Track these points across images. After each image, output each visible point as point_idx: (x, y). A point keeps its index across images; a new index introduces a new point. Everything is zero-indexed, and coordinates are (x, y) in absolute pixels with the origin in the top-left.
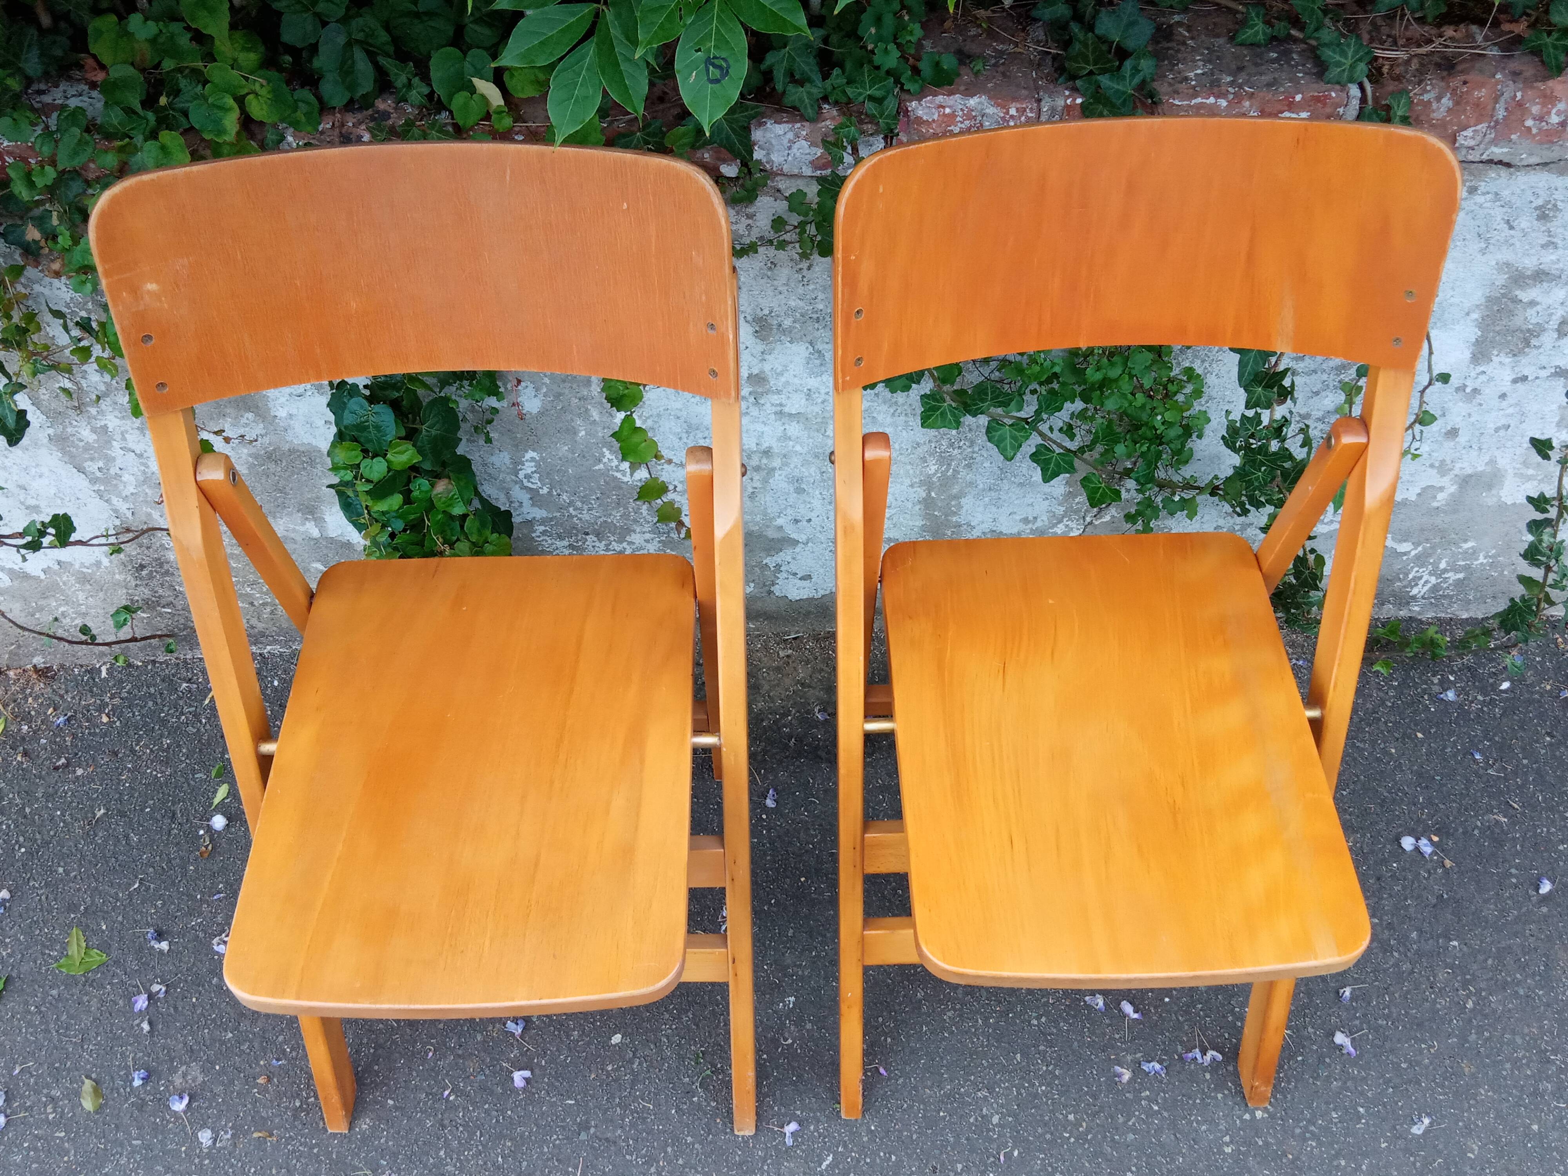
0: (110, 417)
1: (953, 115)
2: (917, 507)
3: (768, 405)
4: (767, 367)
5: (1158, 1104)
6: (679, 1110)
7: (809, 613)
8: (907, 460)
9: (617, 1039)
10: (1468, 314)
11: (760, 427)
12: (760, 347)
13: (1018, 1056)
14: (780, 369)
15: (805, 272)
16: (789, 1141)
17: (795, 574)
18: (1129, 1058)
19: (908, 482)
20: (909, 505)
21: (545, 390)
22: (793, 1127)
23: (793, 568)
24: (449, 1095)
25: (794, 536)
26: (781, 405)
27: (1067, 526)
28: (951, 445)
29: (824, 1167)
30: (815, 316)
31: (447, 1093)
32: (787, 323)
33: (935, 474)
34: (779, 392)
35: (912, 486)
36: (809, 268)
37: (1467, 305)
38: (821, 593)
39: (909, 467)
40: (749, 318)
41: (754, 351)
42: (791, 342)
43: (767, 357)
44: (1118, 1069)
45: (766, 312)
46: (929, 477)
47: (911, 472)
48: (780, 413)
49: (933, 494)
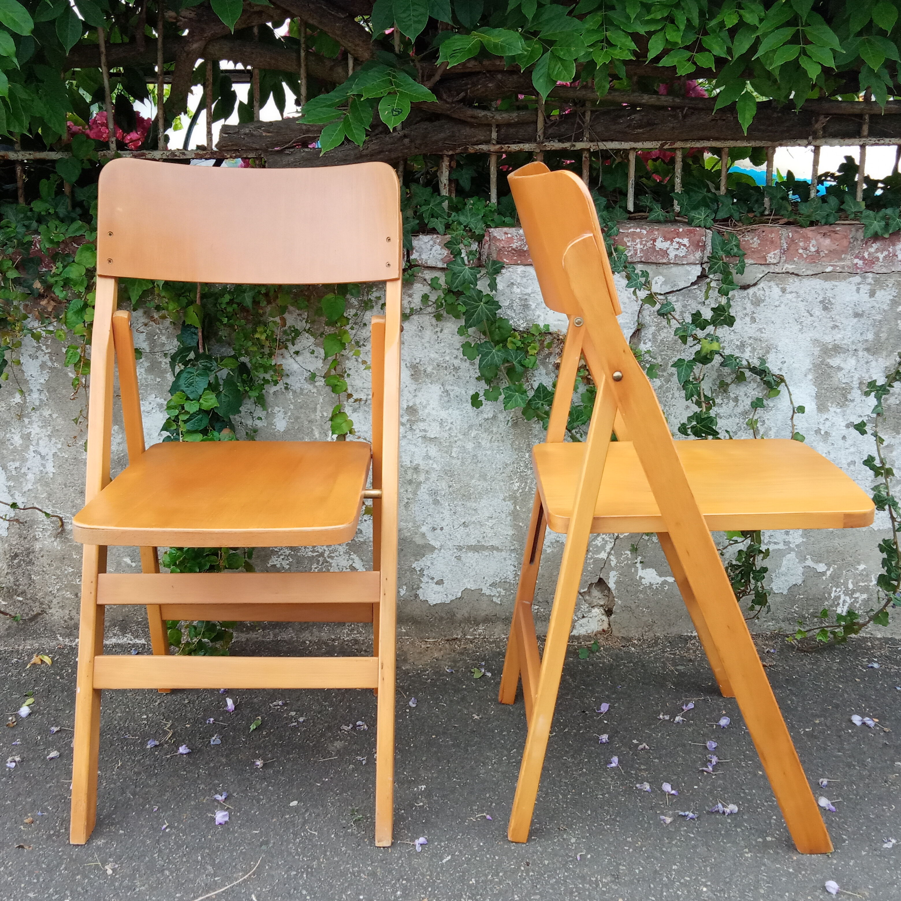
0: (35, 426)
1: (512, 238)
2: (509, 518)
3: (418, 431)
4: (418, 401)
5: (693, 833)
6: (336, 835)
7: (441, 619)
8: (500, 478)
9: (294, 803)
10: (806, 375)
11: (413, 448)
12: (414, 387)
13: (589, 812)
14: (425, 403)
15: (439, 334)
16: (419, 849)
17: (433, 578)
18: (671, 812)
19: (502, 496)
20: (504, 516)
21: (289, 414)
22: (422, 840)
23: (432, 573)
24: (166, 828)
25: (432, 543)
26: (425, 431)
27: (603, 539)
28: (526, 467)
29: (444, 861)
30: (445, 365)
31: (165, 826)
32: (429, 369)
33: (518, 490)
34: (424, 420)
35: (504, 500)
36: (441, 331)
37: (804, 369)
38: (451, 598)
39: (502, 484)
40: (408, 365)
41: (411, 389)
42: (431, 383)
43: (417, 393)
44: (662, 817)
45: (418, 361)
46: (515, 492)
47: (503, 487)
48: (424, 437)
49: (518, 507)
